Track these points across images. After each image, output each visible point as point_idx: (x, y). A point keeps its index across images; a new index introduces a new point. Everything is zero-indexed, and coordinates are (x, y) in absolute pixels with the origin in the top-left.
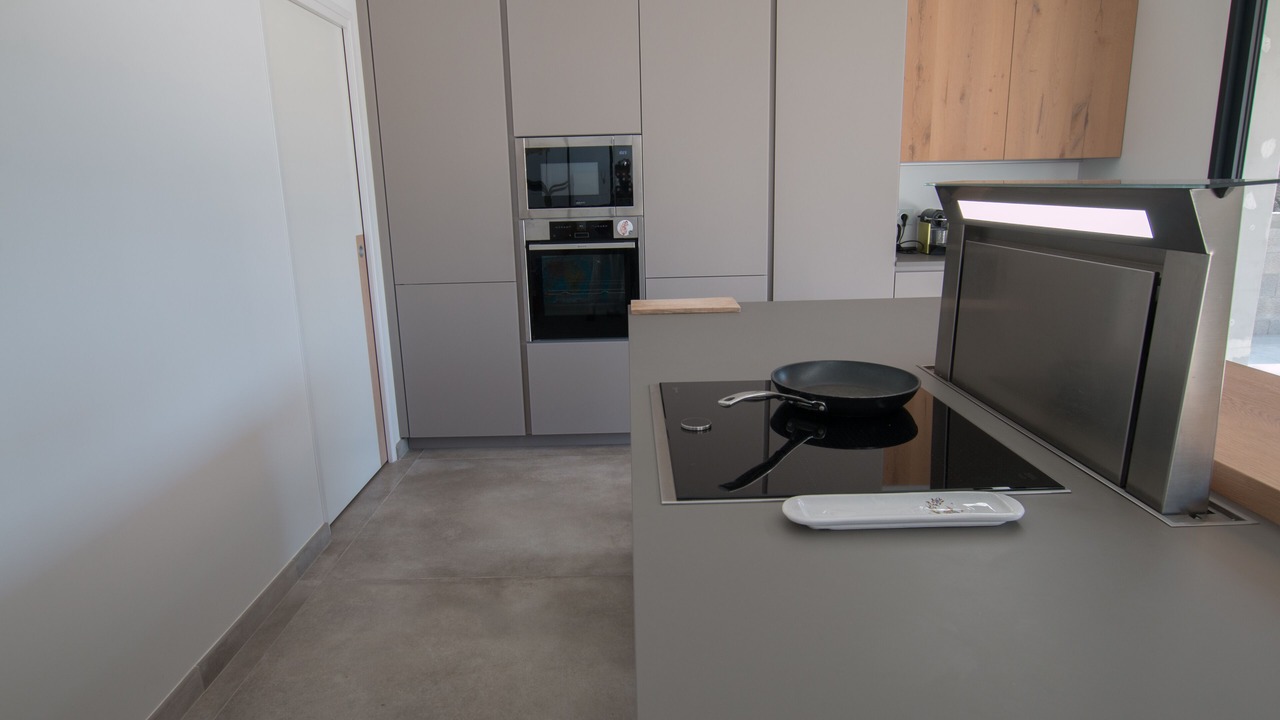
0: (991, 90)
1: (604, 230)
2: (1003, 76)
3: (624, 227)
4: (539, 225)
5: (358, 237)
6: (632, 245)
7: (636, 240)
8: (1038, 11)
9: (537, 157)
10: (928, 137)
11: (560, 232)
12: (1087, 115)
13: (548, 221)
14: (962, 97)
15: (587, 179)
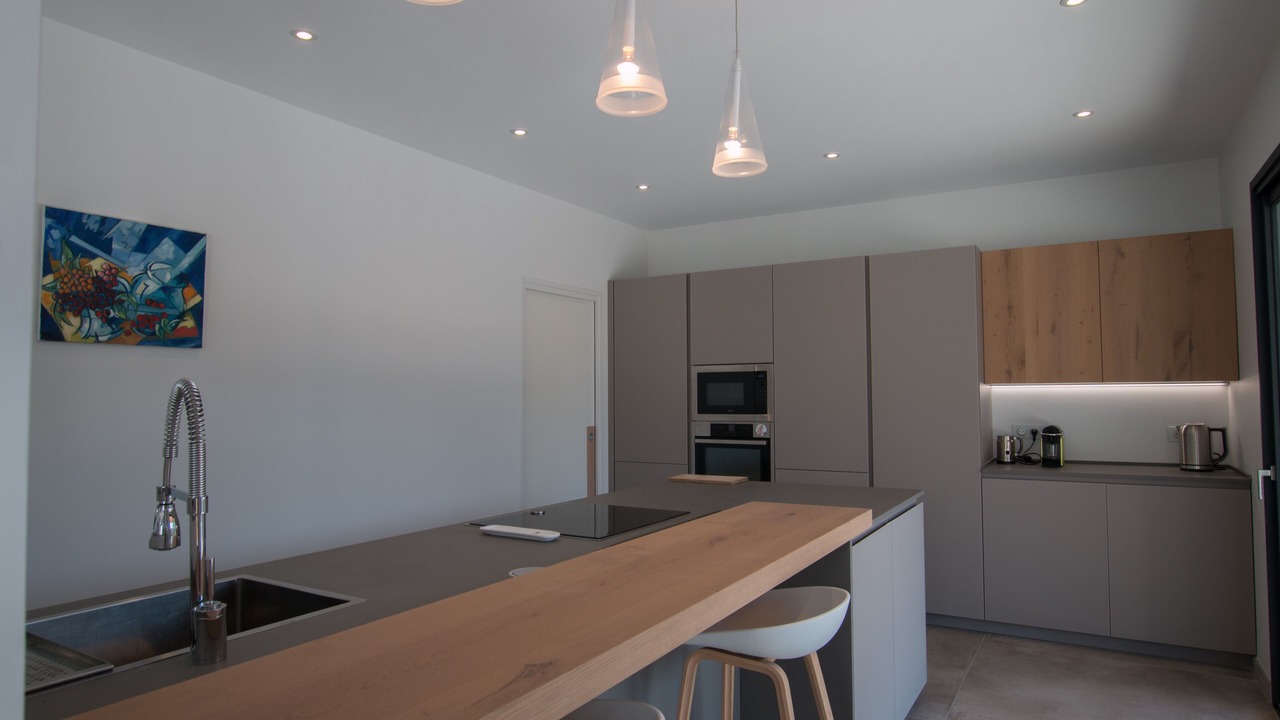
0: (1081, 323)
1: (746, 431)
2: (1092, 310)
3: (761, 430)
4: (703, 425)
5: (589, 428)
6: (764, 443)
7: (768, 440)
8: (1122, 254)
9: (705, 379)
10: (1023, 363)
11: (718, 431)
12: (1191, 341)
13: (709, 424)
14: (1053, 329)
15: (736, 393)
